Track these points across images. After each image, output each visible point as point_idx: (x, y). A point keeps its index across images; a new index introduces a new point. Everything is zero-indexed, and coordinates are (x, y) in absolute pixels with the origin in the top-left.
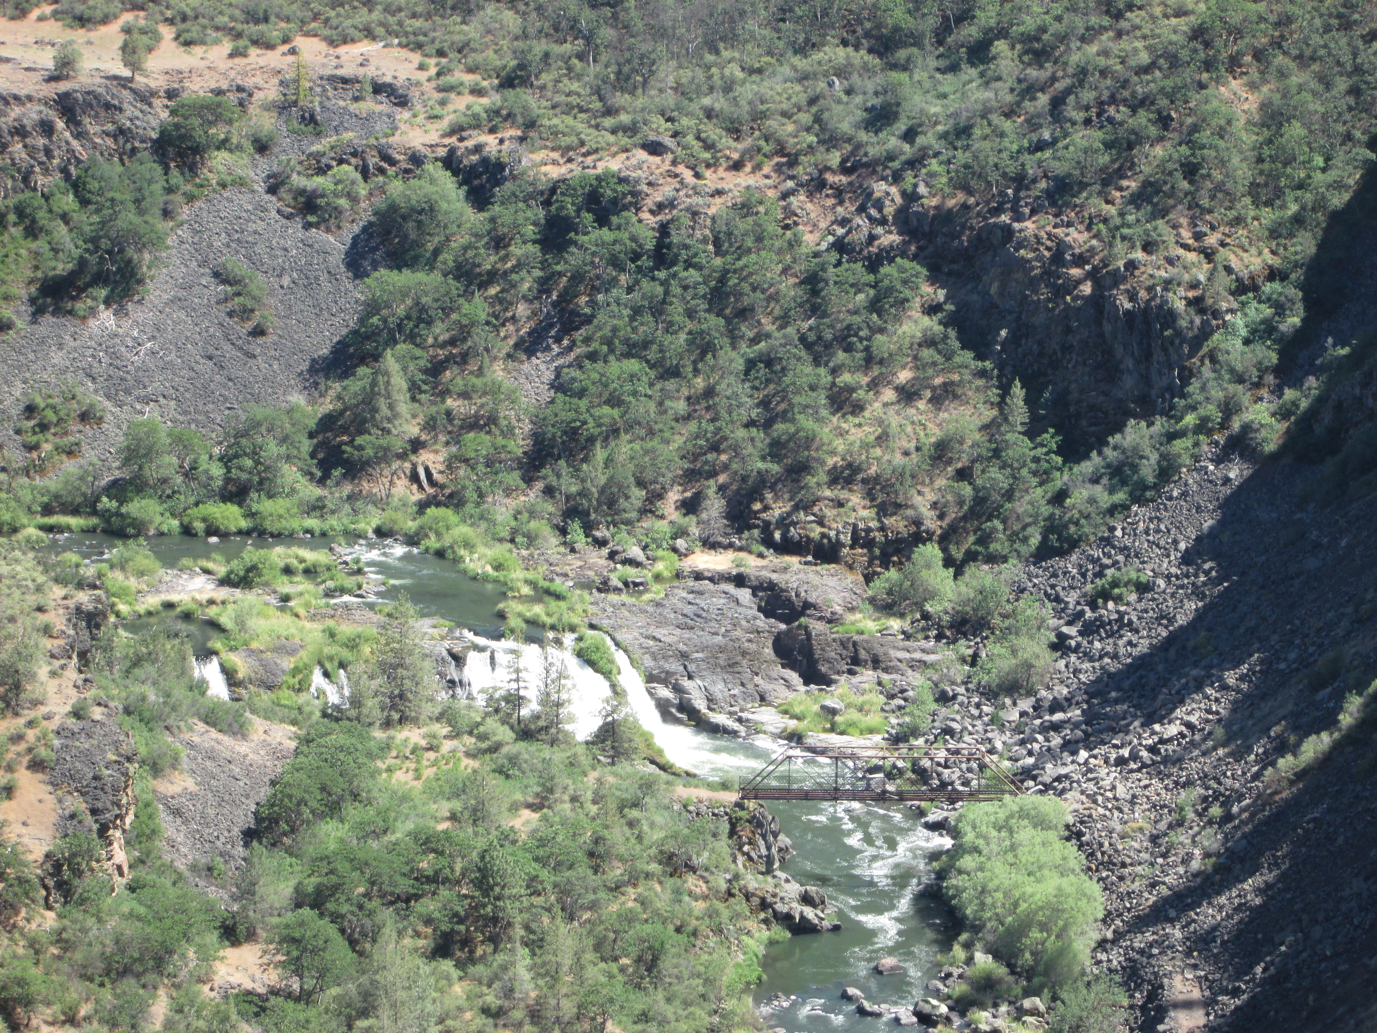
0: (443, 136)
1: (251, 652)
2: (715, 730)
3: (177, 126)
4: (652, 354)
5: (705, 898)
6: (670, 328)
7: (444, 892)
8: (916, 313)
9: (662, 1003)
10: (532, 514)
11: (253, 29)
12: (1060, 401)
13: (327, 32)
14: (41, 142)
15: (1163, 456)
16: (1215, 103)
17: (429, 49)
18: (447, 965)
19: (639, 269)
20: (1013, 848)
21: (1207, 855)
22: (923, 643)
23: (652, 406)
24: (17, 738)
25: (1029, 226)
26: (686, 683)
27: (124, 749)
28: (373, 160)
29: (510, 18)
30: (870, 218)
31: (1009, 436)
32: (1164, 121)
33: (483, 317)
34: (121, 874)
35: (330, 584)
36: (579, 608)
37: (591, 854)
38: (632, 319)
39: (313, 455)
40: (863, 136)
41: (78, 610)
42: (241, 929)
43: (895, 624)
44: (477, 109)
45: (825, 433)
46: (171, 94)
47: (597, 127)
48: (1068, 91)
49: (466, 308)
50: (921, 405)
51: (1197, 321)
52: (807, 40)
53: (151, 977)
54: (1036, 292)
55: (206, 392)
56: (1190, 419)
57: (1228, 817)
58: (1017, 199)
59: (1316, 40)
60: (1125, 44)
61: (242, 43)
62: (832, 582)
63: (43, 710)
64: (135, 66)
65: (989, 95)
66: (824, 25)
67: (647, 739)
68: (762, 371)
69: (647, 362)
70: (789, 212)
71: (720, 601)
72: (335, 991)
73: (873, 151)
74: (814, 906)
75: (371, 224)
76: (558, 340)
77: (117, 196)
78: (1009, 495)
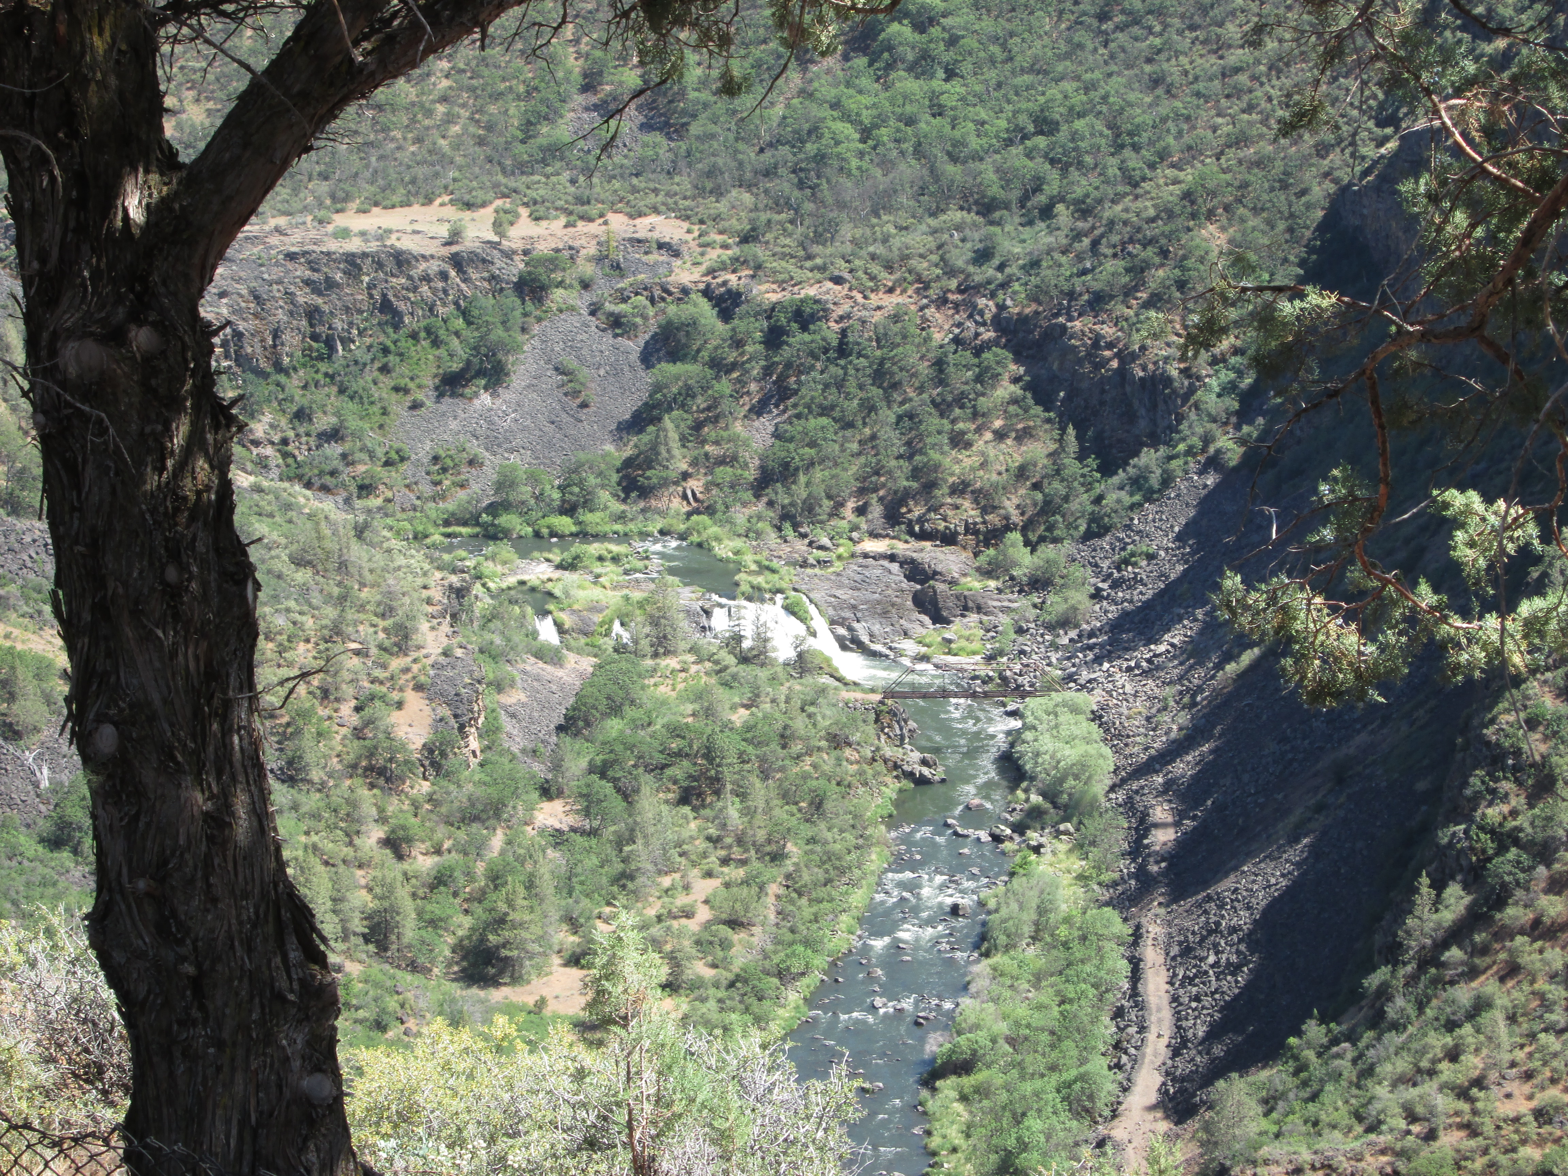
0: (703, 276)
1: (574, 612)
2: (874, 654)
3: (530, 273)
4: (836, 414)
5: (858, 762)
6: (848, 397)
7: (685, 763)
8: (1006, 383)
9: (825, 831)
10: (760, 518)
11: (580, 209)
12: (1099, 437)
13: (628, 210)
14: (440, 285)
15: (1165, 471)
16: (1198, 240)
17: (695, 219)
18: (686, 810)
19: (828, 359)
20: (1057, 726)
21: (1180, 729)
22: (1010, 596)
23: (837, 447)
24: (407, 670)
25: (1077, 324)
26: (855, 625)
27: (476, 675)
28: (657, 293)
29: (747, 198)
30: (976, 322)
31: (1066, 461)
32: (1164, 253)
33: (728, 392)
34: (475, 756)
35: (627, 566)
36: (787, 578)
37: (782, 736)
38: (824, 391)
39: (619, 484)
40: (971, 269)
41: (451, 587)
42: (553, 789)
43: (992, 584)
44: (724, 258)
45: (947, 461)
46: (526, 253)
47: (801, 267)
48: (1102, 236)
49: (717, 386)
50: (1009, 442)
51: (1186, 383)
52: (938, 207)
53: (492, 822)
54: (1082, 367)
55: (550, 445)
56: (1182, 447)
57: (1194, 704)
58: (1069, 307)
59: (1265, 197)
60: (1139, 204)
61: (572, 218)
62: (952, 557)
63: (424, 651)
64: (502, 234)
65: (1052, 239)
66: (949, 197)
67: (828, 660)
68: (907, 423)
69: (834, 419)
70: (924, 319)
71: (878, 572)
72: (612, 829)
73: (977, 279)
74: (930, 767)
75: (656, 334)
76: (777, 406)
77: (490, 319)
78: (1066, 499)
